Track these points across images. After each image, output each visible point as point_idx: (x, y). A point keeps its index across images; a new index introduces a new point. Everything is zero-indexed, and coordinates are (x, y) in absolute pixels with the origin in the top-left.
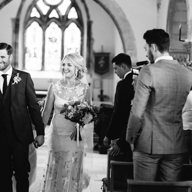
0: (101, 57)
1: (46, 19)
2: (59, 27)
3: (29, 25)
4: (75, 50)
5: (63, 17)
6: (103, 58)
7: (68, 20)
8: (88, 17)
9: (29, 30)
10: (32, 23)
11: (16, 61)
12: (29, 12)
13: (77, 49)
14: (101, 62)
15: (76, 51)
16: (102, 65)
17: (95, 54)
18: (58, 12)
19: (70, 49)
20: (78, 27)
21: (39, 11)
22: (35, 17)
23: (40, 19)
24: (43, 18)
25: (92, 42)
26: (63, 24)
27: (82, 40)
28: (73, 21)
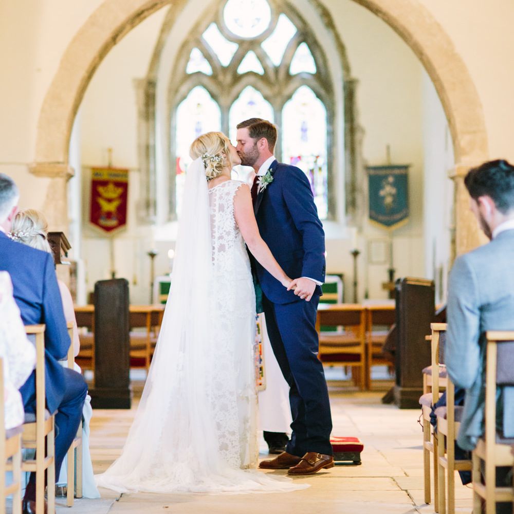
0: (386, 177)
1: (228, 79)
2: (266, 98)
3: (184, 97)
4: (313, 159)
5: (277, 70)
6: (391, 179)
7: (289, 77)
8: (346, 68)
9: (184, 110)
10: (190, 90)
11: (151, 196)
12: (182, 62)
13: (317, 157)
14: (388, 191)
15: (316, 162)
16: (389, 200)
17: (367, 168)
18: (262, 58)
19: (299, 157)
20: (319, 96)
21: (208, 57)
22: (199, 73)
23: (214, 77)
24: (221, 77)
25: (358, 136)
26: (276, 89)
27: (331, 134)
28: (304, 82)
